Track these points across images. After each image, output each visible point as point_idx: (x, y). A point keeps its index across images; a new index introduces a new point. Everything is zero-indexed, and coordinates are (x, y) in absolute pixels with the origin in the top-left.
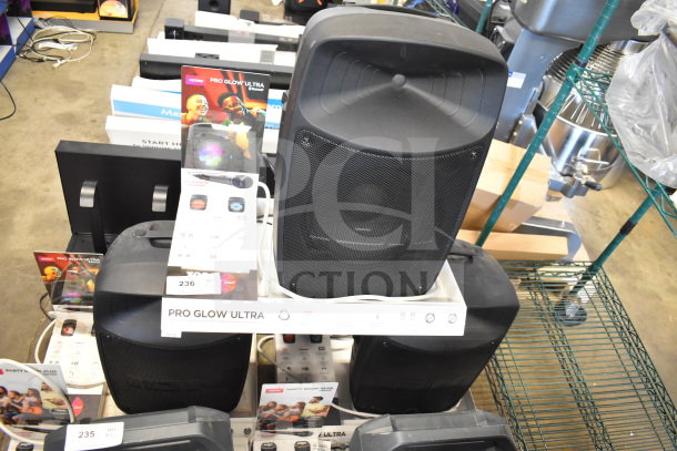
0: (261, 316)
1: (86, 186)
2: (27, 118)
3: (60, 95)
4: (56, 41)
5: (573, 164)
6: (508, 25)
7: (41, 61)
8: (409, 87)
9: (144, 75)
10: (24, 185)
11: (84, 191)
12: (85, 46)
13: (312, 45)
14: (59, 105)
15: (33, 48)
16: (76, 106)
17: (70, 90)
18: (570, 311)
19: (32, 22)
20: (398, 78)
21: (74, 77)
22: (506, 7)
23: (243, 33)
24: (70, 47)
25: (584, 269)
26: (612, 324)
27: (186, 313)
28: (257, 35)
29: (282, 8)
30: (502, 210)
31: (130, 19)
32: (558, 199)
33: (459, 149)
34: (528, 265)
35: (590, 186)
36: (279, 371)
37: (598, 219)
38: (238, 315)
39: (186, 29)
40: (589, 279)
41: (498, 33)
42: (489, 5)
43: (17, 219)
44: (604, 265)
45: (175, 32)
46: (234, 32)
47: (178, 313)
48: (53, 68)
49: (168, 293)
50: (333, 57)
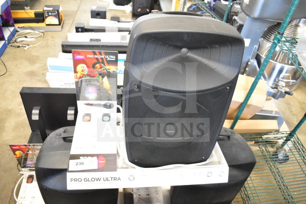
0: (119, 179)
1: (35, 109)
2: (12, 75)
3: (28, 62)
4: (26, 37)
5: (277, 82)
6: (239, 15)
7: (19, 47)
8: (191, 54)
9: (64, 51)
10: (10, 107)
11: (34, 112)
12: (39, 39)
13: (135, 37)
14: (27, 67)
15: (15, 41)
16: (35, 68)
17: (32, 60)
18: (281, 156)
19: (15, 29)
20: (184, 50)
21: (34, 53)
22: (238, 7)
23: (112, 27)
24: (32, 39)
25: (287, 135)
26: (299, 156)
27: (80, 180)
28: (119, 28)
29: (131, 14)
30: (243, 109)
31: (60, 24)
32: (270, 99)
33: (220, 87)
34: (258, 135)
35: (286, 93)
36: (135, 196)
37: (290, 106)
38: (107, 179)
39: (86, 27)
40: (289, 140)
41: (235, 20)
42: (229, 6)
43: (7, 124)
44: (297, 133)
45: (81, 29)
46: (108, 27)
47: (76, 180)
48: (25, 50)
49: (70, 170)
50: (147, 42)
